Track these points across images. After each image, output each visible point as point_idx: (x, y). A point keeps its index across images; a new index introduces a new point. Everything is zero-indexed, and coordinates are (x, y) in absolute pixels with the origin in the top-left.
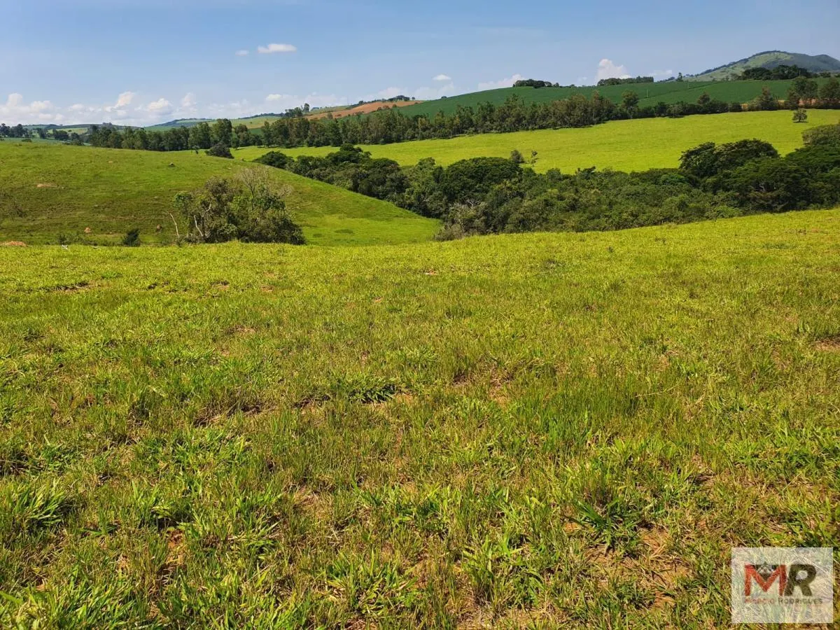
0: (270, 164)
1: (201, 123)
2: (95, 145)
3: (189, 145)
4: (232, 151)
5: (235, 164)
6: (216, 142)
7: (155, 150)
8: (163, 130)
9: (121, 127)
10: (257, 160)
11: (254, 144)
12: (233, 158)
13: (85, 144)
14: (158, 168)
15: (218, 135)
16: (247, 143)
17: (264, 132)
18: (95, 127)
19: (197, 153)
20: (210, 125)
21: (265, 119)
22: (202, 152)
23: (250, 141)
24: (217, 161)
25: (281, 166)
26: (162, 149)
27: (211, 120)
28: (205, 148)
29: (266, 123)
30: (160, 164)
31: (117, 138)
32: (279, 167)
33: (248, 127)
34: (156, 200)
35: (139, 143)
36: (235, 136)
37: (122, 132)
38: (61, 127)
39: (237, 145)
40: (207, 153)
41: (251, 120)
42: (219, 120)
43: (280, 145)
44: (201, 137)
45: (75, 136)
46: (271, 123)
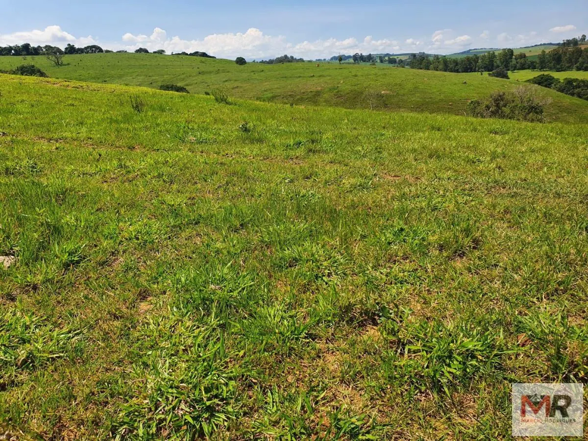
0: (539, 84)
1: (489, 52)
2: (412, 67)
3: (477, 69)
4: (509, 73)
5: (511, 83)
6: (498, 66)
7: (452, 71)
8: (459, 57)
9: (430, 55)
10: (529, 81)
11: (529, 68)
12: (509, 78)
13: (406, 67)
14: (455, 84)
15: (500, 61)
16: (523, 68)
17: (540, 58)
18: (414, 55)
19: (482, 74)
20: (496, 53)
21: (542, 48)
22: (486, 74)
23: (526, 66)
24: (497, 80)
25: (548, 86)
26: (457, 71)
27: (497, 50)
28: (489, 71)
29: (543, 52)
30: (457, 82)
31: (428, 63)
32: (546, 86)
33: (527, 55)
34: (450, 105)
35: (441, 67)
36: (514, 62)
37: (431, 59)
38: (393, 55)
39: (515, 68)
40: (489, 74)
41: (530, 49)
42: (504, 50)
43: (551, 69)
44: (487, 63)
45: (401, 61)
46: (547, 51)
